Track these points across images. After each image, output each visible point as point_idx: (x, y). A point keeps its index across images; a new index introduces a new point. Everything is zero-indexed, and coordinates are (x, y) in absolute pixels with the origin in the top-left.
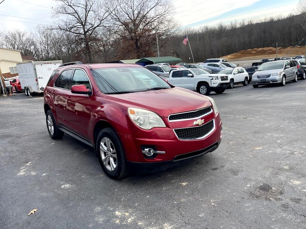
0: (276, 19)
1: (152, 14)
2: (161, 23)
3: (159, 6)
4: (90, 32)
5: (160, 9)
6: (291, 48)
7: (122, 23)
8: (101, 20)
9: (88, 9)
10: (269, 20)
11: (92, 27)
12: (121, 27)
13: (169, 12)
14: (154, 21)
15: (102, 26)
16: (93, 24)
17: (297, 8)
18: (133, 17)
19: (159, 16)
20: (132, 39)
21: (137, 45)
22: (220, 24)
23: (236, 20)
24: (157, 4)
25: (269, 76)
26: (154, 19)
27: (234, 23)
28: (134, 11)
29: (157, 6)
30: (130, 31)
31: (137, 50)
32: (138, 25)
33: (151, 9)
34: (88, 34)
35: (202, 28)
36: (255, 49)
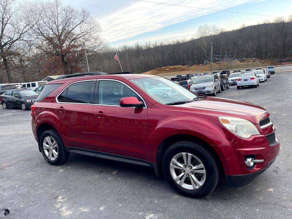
0: (181, 42)
1: (77, 31)
2: (88, 40)
3: (84, 24)
4: (7, 46)
5: (85, 27)
6: (196, 66)
7: (46, 38)
8: (21, 34)
9: (5, 22)
10: (176, 43)
11: (11, 40)
12: (44, 42)
13: (95, 30)
14: (80, 38)
15: (22, 40)
16: (12, 38)
17: (197, 34)
18: (57, 33)
19: (85, 33)
20: (58, 55)
21: (63, 60)
22: (137, 44)
23: (149, 42)
24: (82, 22)
25: (204, 88)
26: (80, 35)
27: (148, 43)
28: (58, 27)
29: (82, 24)
30: (55, 46)
31: (64, 66)
32: (64, 41)
33: (77, 26)
34: (5, 49)
35: (121, 47)
36: (168, 67)
